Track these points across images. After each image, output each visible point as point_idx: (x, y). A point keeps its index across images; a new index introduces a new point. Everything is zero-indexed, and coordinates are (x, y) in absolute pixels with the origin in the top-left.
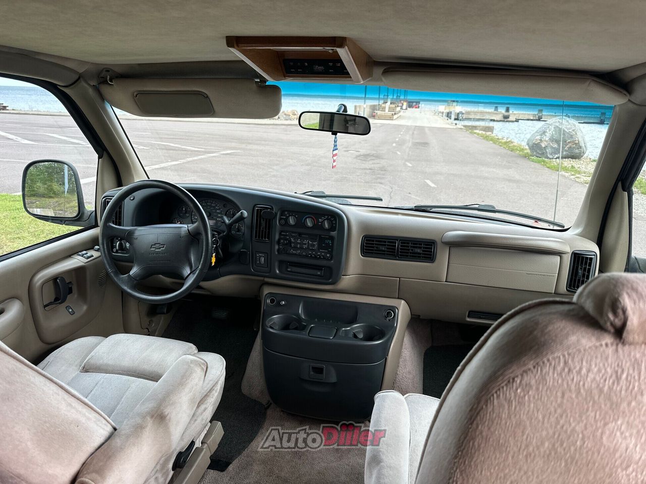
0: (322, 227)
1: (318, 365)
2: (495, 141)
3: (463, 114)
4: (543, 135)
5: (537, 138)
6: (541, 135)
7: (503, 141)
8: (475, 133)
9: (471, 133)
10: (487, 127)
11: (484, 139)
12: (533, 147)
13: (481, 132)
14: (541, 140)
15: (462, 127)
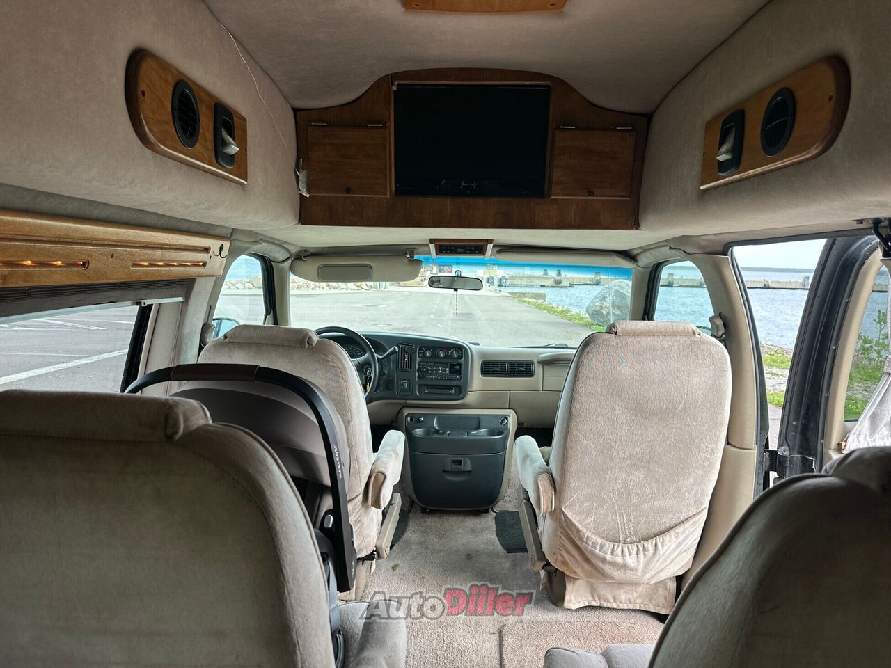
0: (451, 357)
1: (457, 458)
2: (550, 310)
3: (506, 279)
4: (603, 301)
5: (597, 304)
6: (601, 301)
7: (558, 310)
8: (525, 301)
9: (520, 301)
10: (537, 294)
11: (536, 308)
12: (593, 314)
13: (531, 300)
14: (601, 307)
15: (508, 295)
